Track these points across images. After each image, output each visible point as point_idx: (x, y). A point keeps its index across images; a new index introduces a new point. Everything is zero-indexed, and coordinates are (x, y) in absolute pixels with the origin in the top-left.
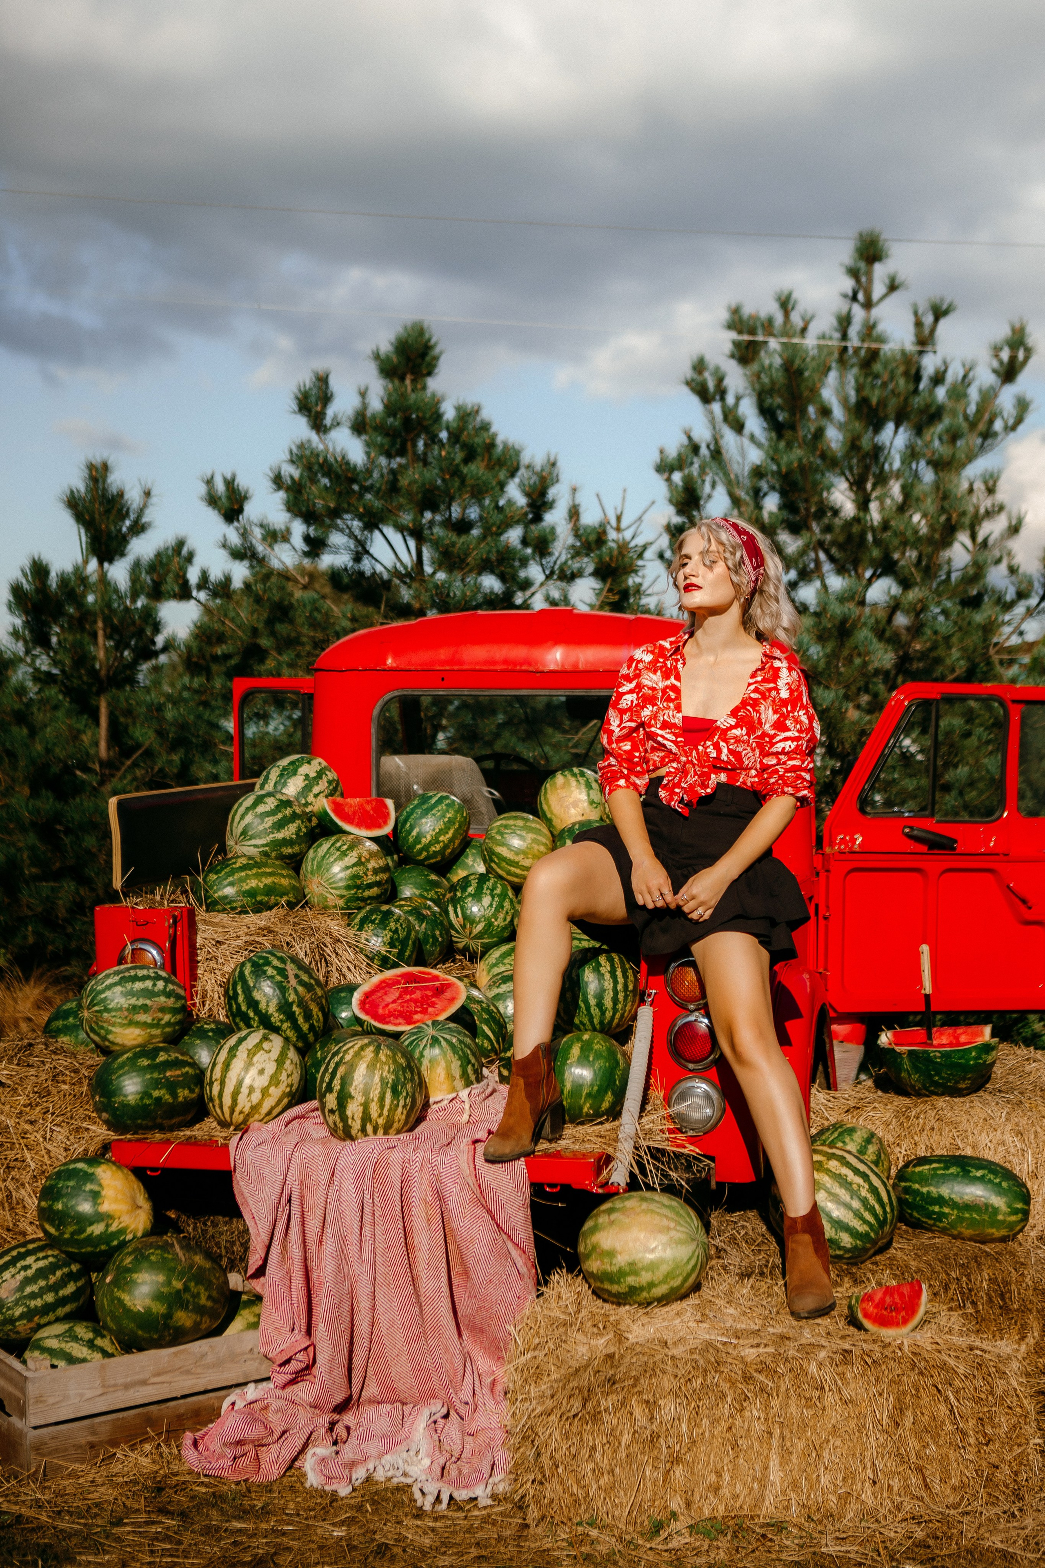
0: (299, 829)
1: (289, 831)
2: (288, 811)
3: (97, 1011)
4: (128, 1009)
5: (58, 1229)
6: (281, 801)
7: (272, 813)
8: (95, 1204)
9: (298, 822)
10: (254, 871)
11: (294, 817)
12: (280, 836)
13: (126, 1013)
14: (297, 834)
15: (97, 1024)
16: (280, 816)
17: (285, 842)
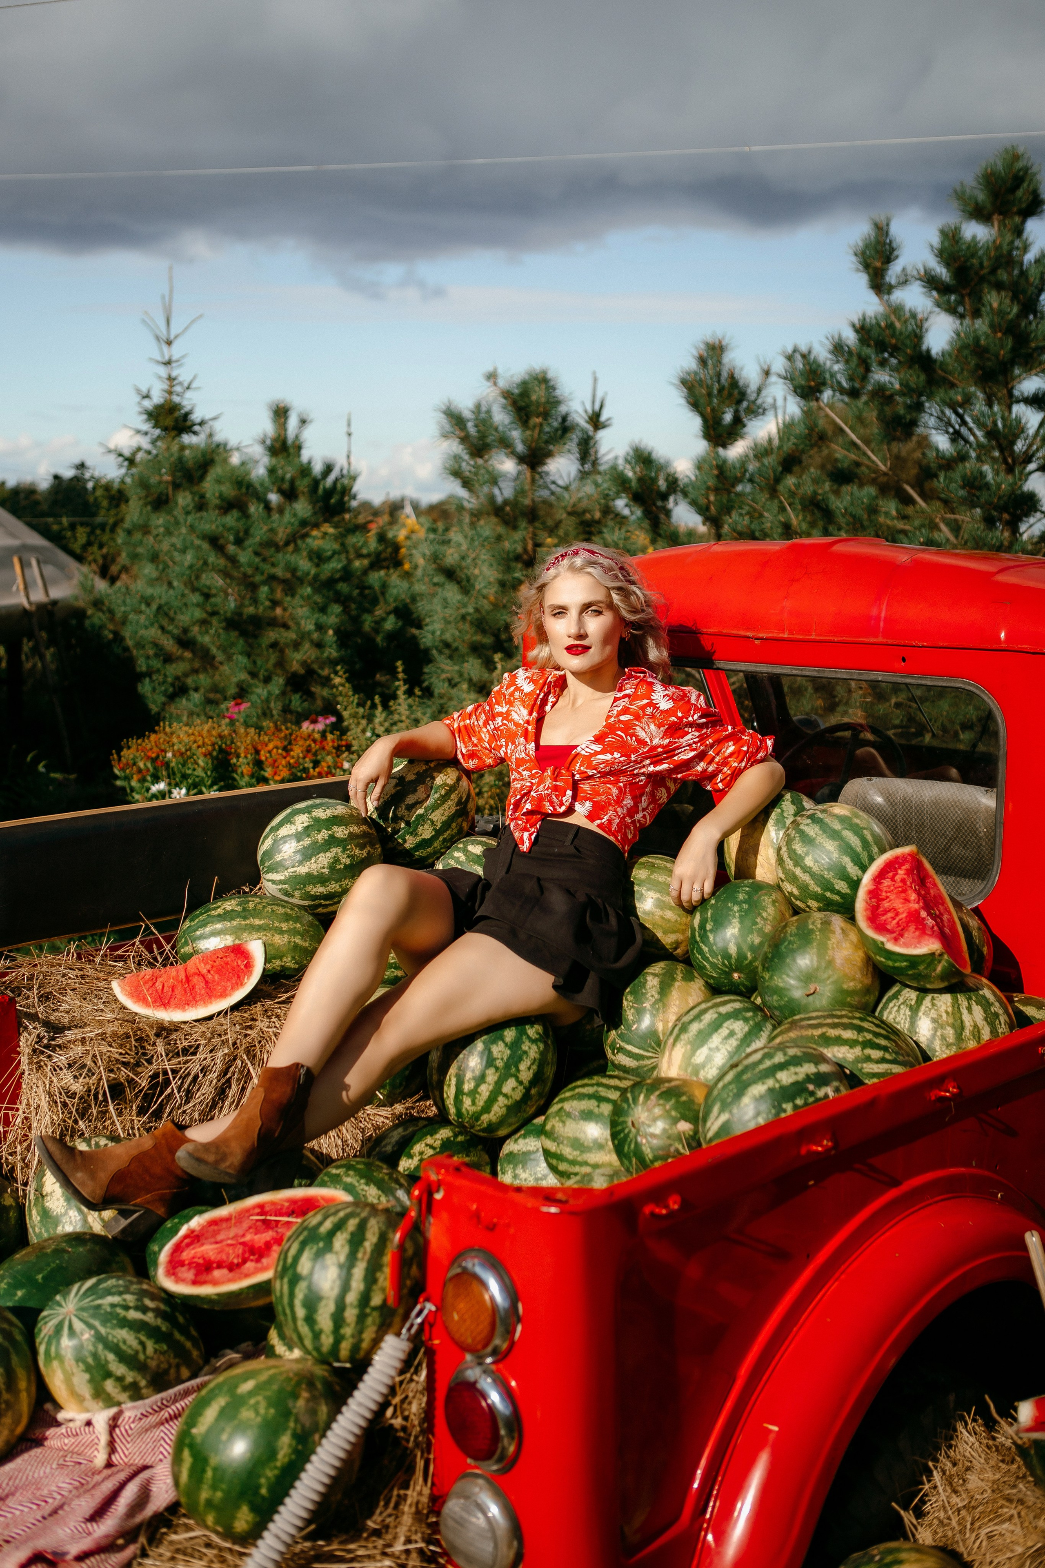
0: (336, 860)
1: (321, 862)
2: (323, 835)
6: (317, 820)
7: (298, 837)
9: (336, 850)
10: (235, 923)
11: (332, 841)
12: (303, 870)
14: (332, 867)
16: (307, 842)
17: (310, 879)
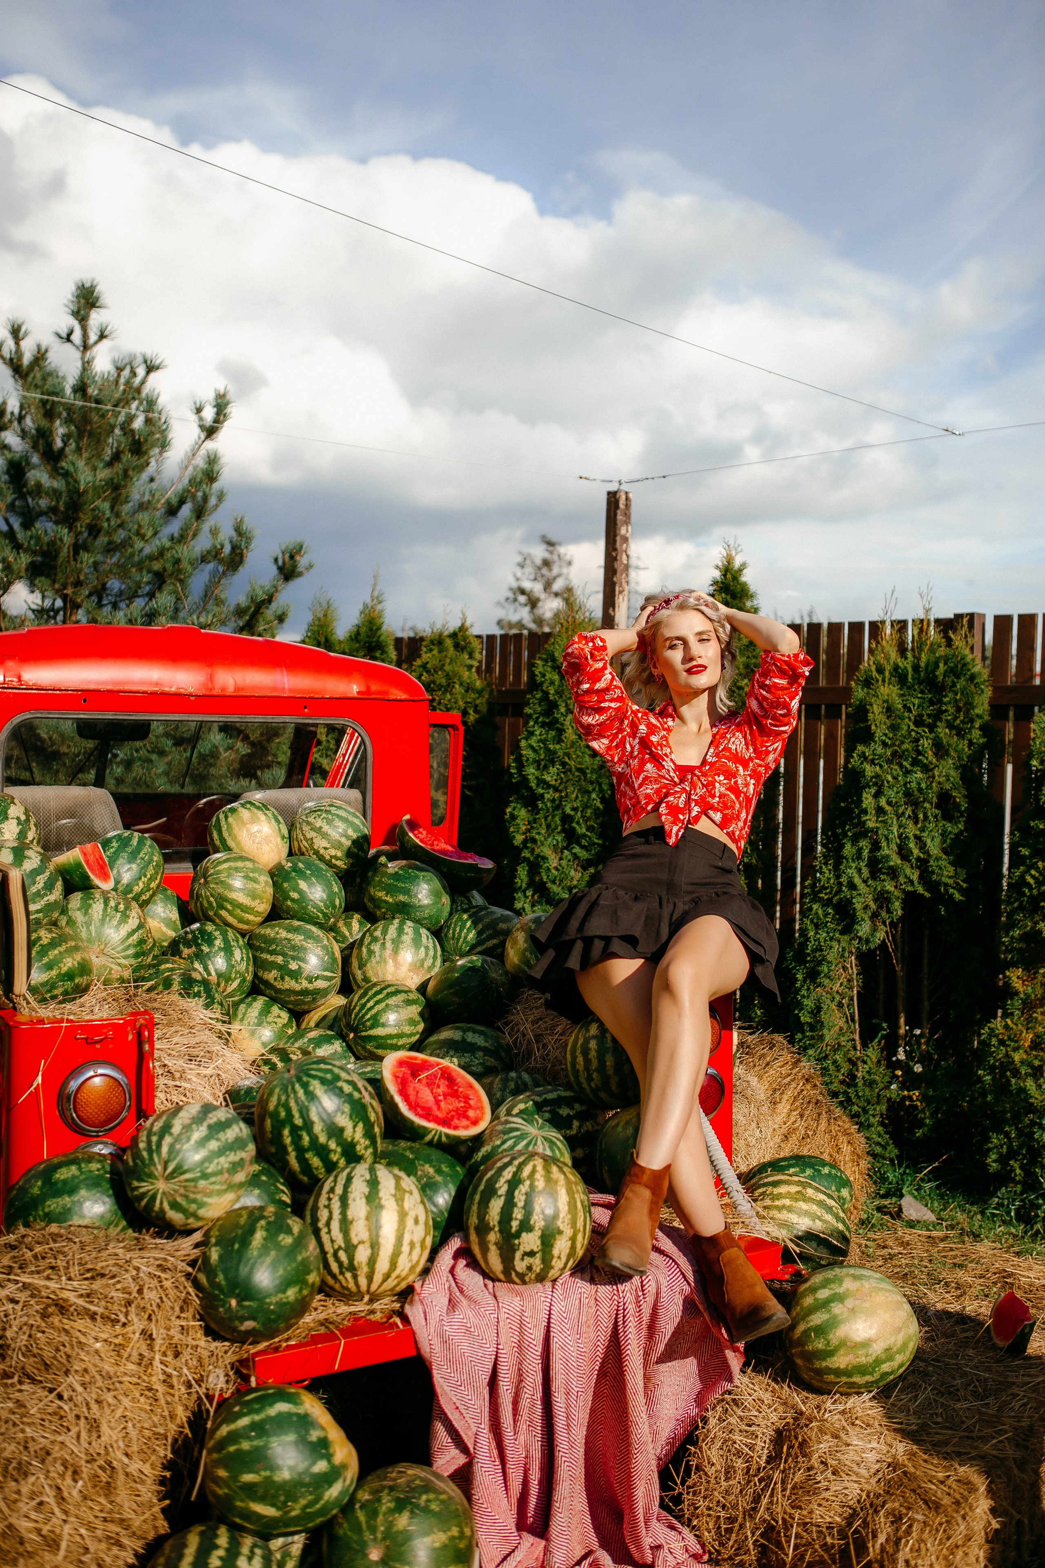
0: (62, 888)
3: (187, 1180)
4: (228, 1171)
5: (278, 1509)
8: (329, 1457)
13: (226, 1175)
14: (62, 894)
15: (186, 1197)
